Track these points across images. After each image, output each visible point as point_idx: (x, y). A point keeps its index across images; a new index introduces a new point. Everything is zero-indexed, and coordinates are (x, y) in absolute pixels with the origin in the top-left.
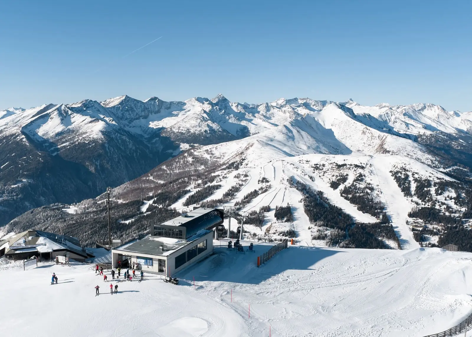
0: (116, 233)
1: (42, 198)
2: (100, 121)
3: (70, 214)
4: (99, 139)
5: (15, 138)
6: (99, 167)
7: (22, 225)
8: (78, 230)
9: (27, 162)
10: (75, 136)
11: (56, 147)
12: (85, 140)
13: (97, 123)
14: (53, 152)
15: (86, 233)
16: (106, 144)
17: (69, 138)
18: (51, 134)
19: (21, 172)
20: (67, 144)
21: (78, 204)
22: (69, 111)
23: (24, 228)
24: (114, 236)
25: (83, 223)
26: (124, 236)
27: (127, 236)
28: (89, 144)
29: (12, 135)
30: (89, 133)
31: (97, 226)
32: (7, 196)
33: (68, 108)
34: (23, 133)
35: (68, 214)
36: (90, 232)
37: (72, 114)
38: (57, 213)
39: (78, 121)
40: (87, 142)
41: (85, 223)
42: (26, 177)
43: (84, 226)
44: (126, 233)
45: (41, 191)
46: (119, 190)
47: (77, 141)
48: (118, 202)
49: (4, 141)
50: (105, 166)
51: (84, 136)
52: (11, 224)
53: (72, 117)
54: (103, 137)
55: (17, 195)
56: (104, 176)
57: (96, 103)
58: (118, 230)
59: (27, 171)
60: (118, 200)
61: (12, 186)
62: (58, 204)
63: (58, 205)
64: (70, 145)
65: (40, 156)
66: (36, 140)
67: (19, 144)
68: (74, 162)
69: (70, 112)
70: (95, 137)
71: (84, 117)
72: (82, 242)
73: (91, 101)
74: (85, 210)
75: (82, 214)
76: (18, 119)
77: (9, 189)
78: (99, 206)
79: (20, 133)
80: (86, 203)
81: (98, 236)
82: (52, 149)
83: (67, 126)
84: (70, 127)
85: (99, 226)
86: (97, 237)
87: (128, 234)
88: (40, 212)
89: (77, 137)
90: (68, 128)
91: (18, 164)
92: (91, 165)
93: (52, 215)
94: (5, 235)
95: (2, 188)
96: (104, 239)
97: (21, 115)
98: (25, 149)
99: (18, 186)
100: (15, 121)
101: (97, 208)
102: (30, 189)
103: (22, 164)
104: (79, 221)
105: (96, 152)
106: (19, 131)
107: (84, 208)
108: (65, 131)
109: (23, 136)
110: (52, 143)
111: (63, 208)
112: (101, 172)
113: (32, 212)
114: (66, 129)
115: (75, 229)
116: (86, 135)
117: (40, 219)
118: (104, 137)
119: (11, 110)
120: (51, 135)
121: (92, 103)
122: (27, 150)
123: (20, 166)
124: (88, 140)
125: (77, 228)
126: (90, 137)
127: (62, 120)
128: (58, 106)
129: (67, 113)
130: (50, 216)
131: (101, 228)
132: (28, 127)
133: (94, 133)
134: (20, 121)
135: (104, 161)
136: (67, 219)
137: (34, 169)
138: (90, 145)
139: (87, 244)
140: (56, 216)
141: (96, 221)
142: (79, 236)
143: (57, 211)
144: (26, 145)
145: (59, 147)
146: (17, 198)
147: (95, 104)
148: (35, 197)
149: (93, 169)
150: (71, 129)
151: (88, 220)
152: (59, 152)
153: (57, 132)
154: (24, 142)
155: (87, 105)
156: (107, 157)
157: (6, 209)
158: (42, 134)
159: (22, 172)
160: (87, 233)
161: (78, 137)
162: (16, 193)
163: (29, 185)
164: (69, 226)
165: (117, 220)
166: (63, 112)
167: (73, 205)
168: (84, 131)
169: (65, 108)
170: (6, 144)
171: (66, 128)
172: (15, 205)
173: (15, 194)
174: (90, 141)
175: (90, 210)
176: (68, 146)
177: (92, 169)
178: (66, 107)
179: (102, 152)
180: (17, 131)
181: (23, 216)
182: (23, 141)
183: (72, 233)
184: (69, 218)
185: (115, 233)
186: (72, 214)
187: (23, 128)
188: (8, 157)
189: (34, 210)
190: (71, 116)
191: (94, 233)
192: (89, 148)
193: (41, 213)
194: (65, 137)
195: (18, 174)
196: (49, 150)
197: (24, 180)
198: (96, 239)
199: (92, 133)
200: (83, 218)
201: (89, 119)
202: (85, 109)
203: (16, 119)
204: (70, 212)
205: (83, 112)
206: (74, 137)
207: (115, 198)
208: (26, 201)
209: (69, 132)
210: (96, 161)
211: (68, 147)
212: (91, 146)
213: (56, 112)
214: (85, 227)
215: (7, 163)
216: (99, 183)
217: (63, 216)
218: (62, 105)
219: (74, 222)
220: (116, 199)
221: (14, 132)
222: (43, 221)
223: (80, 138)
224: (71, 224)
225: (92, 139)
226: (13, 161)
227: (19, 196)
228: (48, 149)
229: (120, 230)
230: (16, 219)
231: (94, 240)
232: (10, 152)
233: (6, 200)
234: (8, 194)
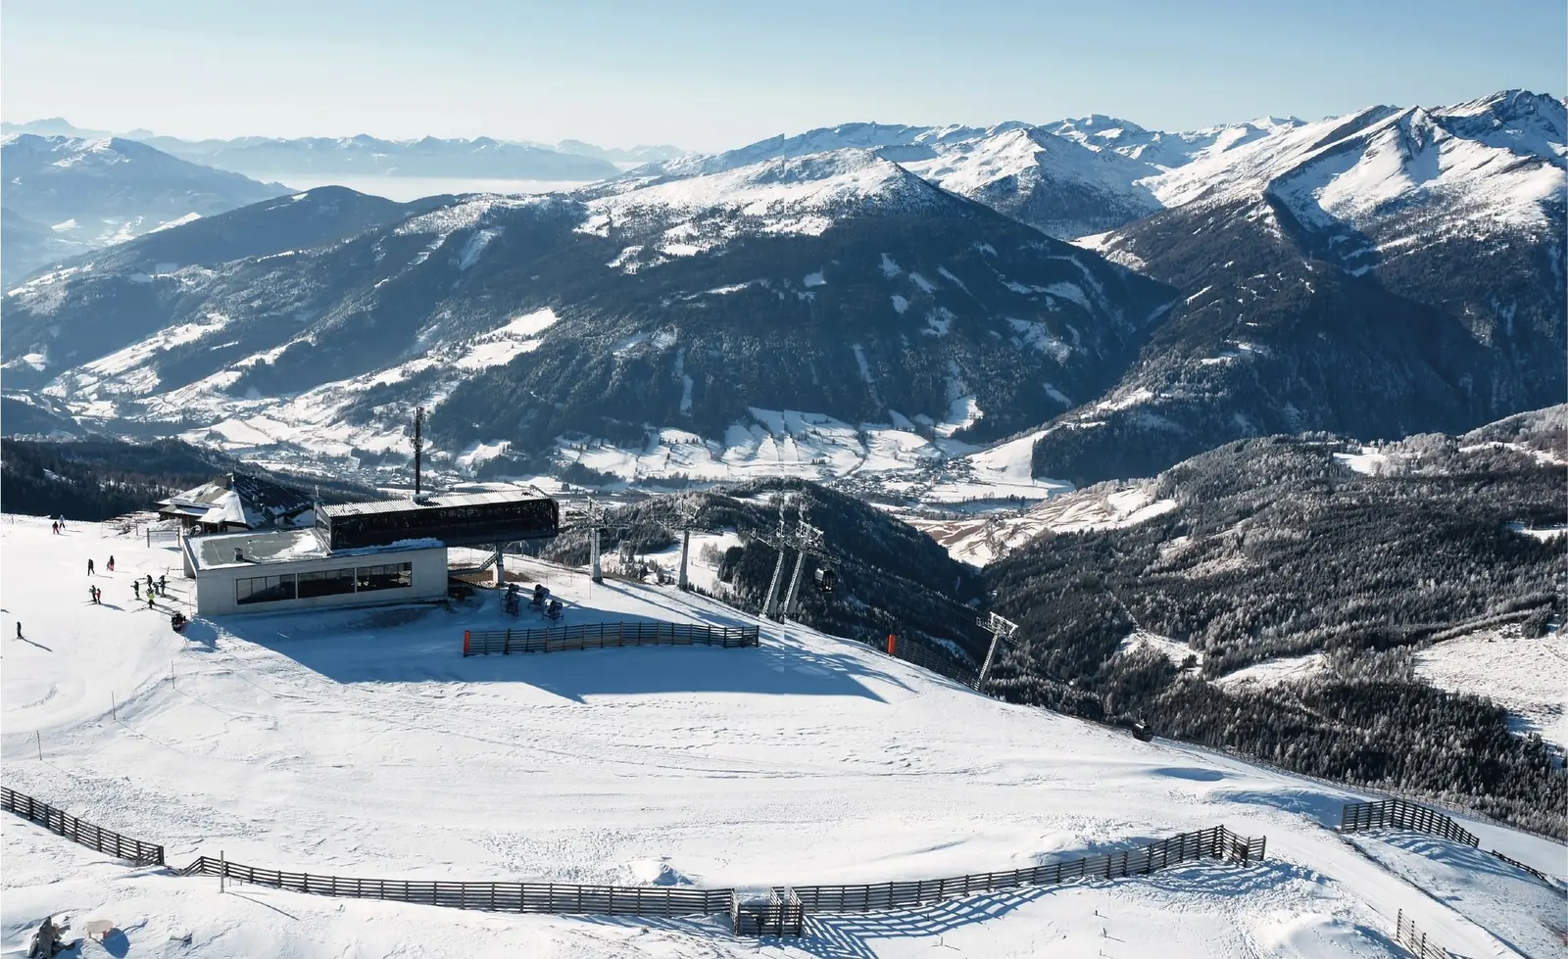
0: (1490, 565)
1: (1292, 410)
2: (1546, 165)
3: (1355, 473)
4: (1531, 228)
5: (1242, 213)
6: (1510, 326)
7: (1201, 481)
8: (1359, 531)
9: (1263, 290)
10: (1443, 216)
11: (1370, 250)
12: (1475, 231)
13: (1532, 173)
14: (1356, 263)
15: (1382, 543)
16: (1554, 248)
17: (1421, 220)
18: (1362, 206)
19: (1239, 319)
20: (1410, 240)
21: (1392, 443)
22: (1437, 129)
23: (1203, 494)
24: (1480, 573)
25: (1382, 509)
26: (1517, 581)
27: (1530, 583)
28: (1487, 245)
29: (1235, 205)
30: (1494, 206)
31: (1425, 529)
32: (1184, 388)
33: (1437, 120)
34: (1270, 198)
35: (1347, 473)
36: (1396, 543)
37: (1447, 139)
38: (1315, 462)
39: (1462, 165)
40: (1482, 239)
41: (1390, 511)
42: (1252, 336)
43: (1383, 520)
44: (1527, 573)
45: (1291, 384)
46: (1560, 416)
47: (1448, 231)
48: (1533, 458)
49: (1211, 221)
50: (1533, 326)
51: (1474, 216)
52: (1172, 473)
53: (1443, 151)
54: (1544, 223)
55: (1215, 390)
56: (1523, 362)
57: (1547, 100)
58: (1502, 557)
59: (1260, 318)
60: (1539, 453)
61: (1205, 361)
62: (1326, 435)
63: (1325, 438)
64: (1417, 246)
65: (1308, 276)
66: (1310, 223)
67: (1252, 233)
68: (1423, 302)
69: (1438, 133)
70: (1516, 220)
71: (1490, 152)
72: (1362, 572)
73: (1528, 94)
74: (1410, 469)
75: (1394, 479)
76: (1267, 154)
77: (1194, 368)
78: (1460, 463)
79: (1261, 197)
80: (1417, 447)
81: (1423, 561)
82: (1357, 253)
83: (1419, 180)
84: (1430, 184)
85: (1434, 531)
86: (1419, 565)
87: (1534, 578)
88: (1263, 451)
89: (1448, 218)
90: (1422, 186)
91: (1237, 292)
92: (1481, 317)
93: (1295, 467)
94: (1147, 505)
95: (1176, 363)
96: (1443, 576)
97: (1277, 141)
98: (1268, 250)
99: (1223, 362)
100: (1257, 161)
101: (1453, 469)
102: (1256, 374)
103: (1248, 297)
104: (1371, 501)
105: (1508, 273)
106: (1259, 193)
107: (1408, 462)
108: (1409, 197)
109: (1269, 209)
110: (1360, 234)
111: (1338, 449)
112: (1513, 346)
113: (1239, 449)
114: (1416, 192)
115: (1350, 526)
116: (1483, 214)
117: (1258, 473)
118: (1551, 224)
119: (1260, 125)
120: (1361, 208)
121: (1529, 104)
122: (1272, 252)
123: (1241, 301)
124: (1488, 231)
125: (1358, 523)
126: (1495, 222)
127: (1406, 159)
128: (1399, 115)
129: (1426, 135)
130: (1290, 471)
131: (1438, 536)
132: (1290, 181)
133: (1515, 207)
134: (1271, 162)
135: (1533, 309)
136: (1338, 488)
137: (1282, 315)
138: (1491, 248)
139: (1378, 582)
140: (1308, 473)
141: (1427, 511)
142: (1359, 550)
143: (1313, 456)
144: (1271, 235)
145: (1380, 248)
146: (1212, 399)
147: (1541, 106)
148: (1269, 404)
149: (1488, 332)
150: (1434, 191)
151: (1403, 502)
152: (1377, 266)
153: (1381, 199)
154: (1267, 226)
155: (1509, 108)
156: (1548, 297)
157: (1175, 426)
158: (1330, 204)
159: (1244, 321)
160: (1385, 545)
161: (1453, 220)
162: (1212, 382)
163: (1254, 364)
164: (1337, 512)
165: (1506, 520)
166: (1414, 133)
167: (1376, 445)
168: (1478, 199)
169: (1423, 119)
170: (1214, 231)
171: (1417, 186)
172: (1204, 420)
173: (1208, 386)
174: (1495, 236)
175: (1428, 470)
176: (1412, 247)
177: (1484, 333)
178: (1430, 117)
179: (1533, 276)
180: (1254, 192)
181: (1211, 457)
182: (1264, 224)
183: (1337, 535)
184: (1345, 487)
185: (1486, 563)
186: (1361, 474)
187: (1273, 182)
188: (1213, 270)
189: (1246, 442)
190: (1441, 146)
191: (1412, 550)
192: (1485, 258)
193: (1265, 456)
194: (1410, 216)
195: (1230, 325)
196: (1345, 258)
197: (1242, 346)
198: (1413, 571)
199: (1505, 208)
200: (1393, 494)
201: (1504, 157)
202: (1497, 122)
203: (1260, 154)
204: (1355, 468)
205: (1488, 134)
206: (1437, 220)
207: (1530, 445)
208: (1239, 412)
209: (1423, 202)
210: (1502, 306)
211: (1411, 252)
212: (1492, 253)
213: (1390, 135)
214: (1386, 526)
215: (1205, 290)
216: (1501, 383)
217: (1331, 475)
218: (1415, 110)
219: (1354, 502)
220: (1532, 446)
221: (1242, 196)
222: (1264, 482)
223: (1460, 223)
224: (1341, 507)
225: (1500, 228)
226: (1226, 287)
227: (1220, 394)
228: (1341, 253)
229: (1508, 559)
230: (1189, 463)
231: (1406, 573)
232: (1220, 255)
233: (1180, 401)
234: (1189, 382)
